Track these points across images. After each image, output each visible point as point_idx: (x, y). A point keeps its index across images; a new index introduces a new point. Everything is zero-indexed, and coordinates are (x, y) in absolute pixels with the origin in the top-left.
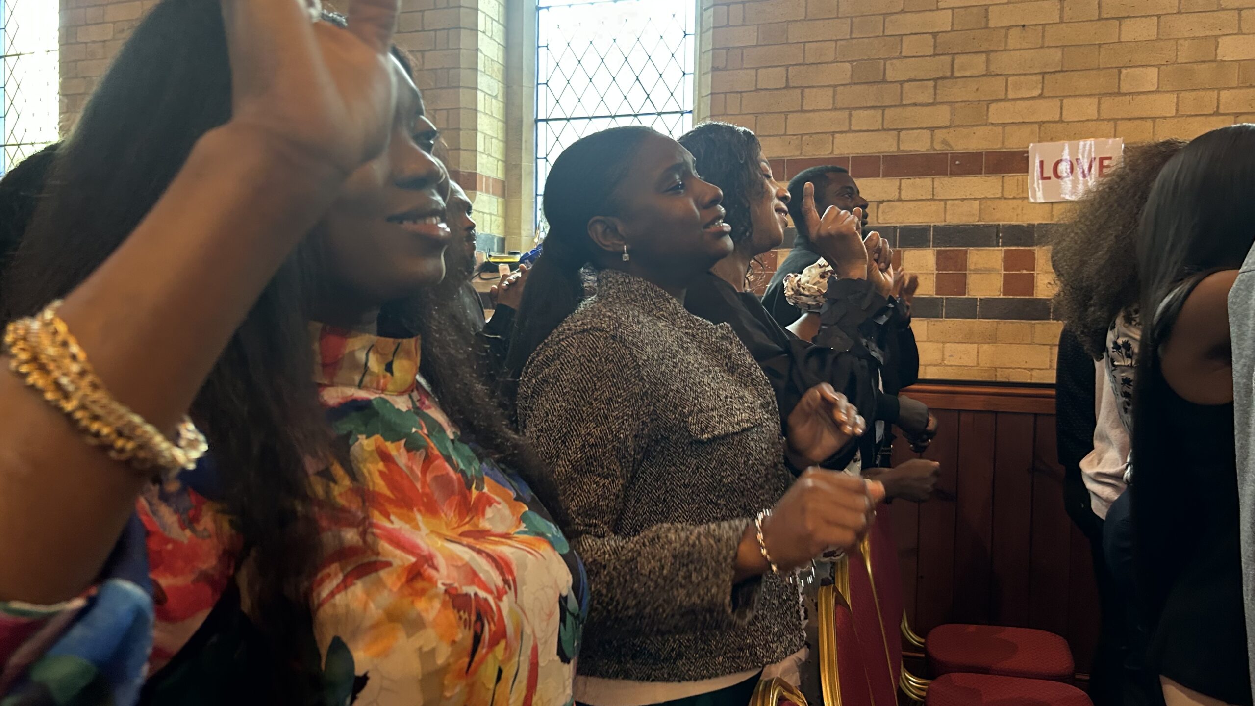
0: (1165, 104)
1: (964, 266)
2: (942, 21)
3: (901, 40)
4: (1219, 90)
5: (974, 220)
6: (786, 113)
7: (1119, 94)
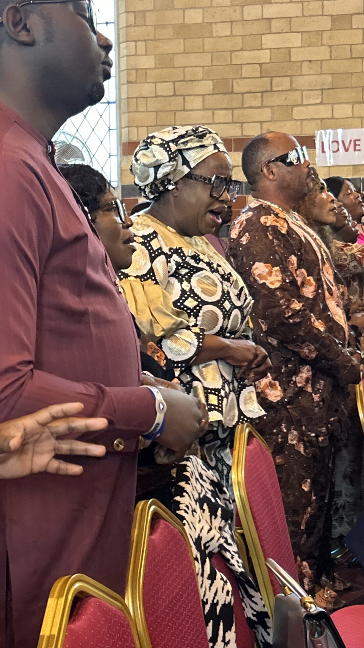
3: (241, 68)
7: (363, 102)
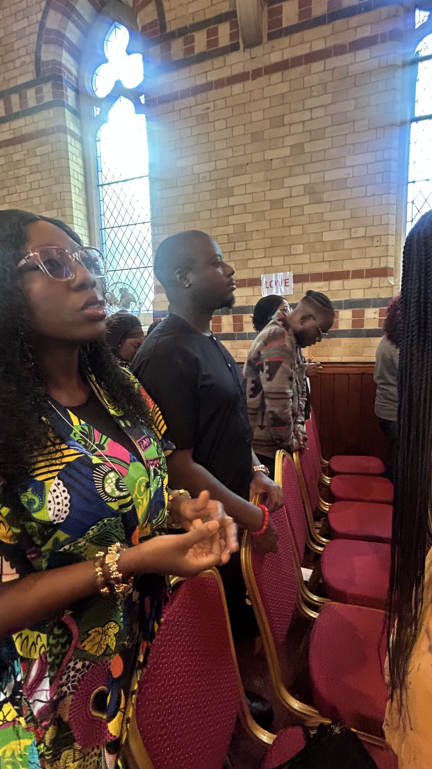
1: (242, 321)
4: (324, 252)
5: (244, 304)
7: (291, 255)
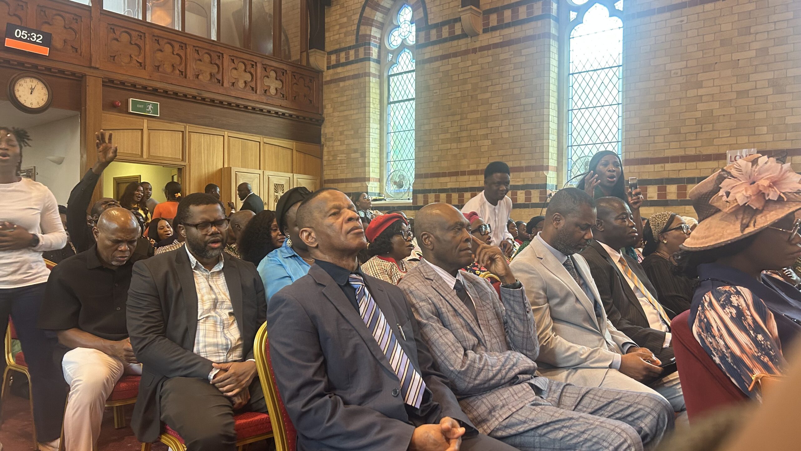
0: (769, 138)
2: (698, 114)
3: (685, 121)
4: (786, 132)
6: (649, 144)
7: (755, 135)
